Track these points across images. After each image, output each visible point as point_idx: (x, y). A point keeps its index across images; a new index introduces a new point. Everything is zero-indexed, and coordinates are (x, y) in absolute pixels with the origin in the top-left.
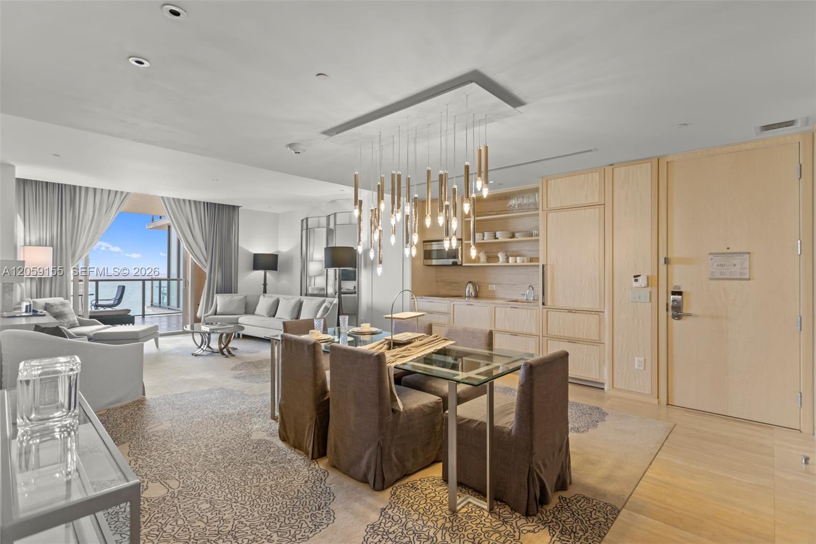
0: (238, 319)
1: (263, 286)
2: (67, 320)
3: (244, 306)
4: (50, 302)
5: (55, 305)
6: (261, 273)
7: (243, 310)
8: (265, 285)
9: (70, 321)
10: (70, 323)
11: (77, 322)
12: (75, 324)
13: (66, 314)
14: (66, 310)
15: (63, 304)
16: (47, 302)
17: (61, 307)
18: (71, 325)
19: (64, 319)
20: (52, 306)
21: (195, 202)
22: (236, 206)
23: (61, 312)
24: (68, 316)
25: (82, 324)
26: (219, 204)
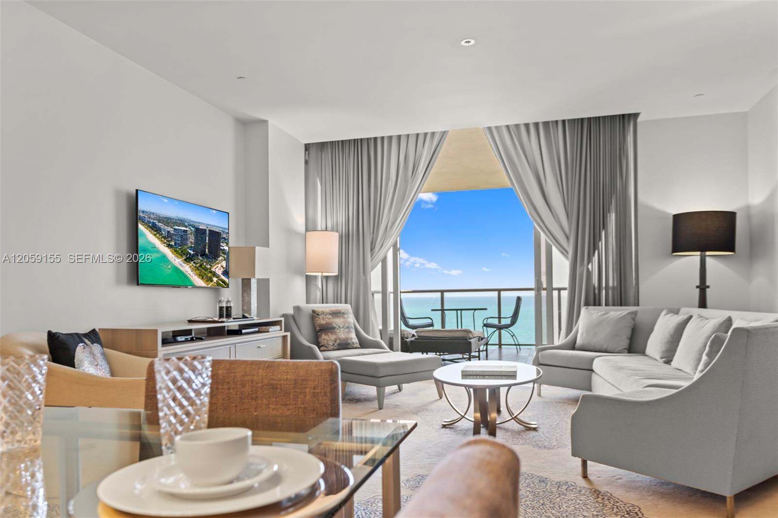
0: (592, 360)
1: (698, 290)
2: (333, 337)
3: (628, 333)
4: (316, 309)
5: (323, 313)
6: (694, 258)
7: (625, 343)
8: (703, 287)
9: (339, 339)
10: (338, 341)
11: (355, 340)
12: (349, 344)
13: (334, 328)
14: (338, 321)
15: (336, 314)
16: (314, 309)
17: (330, 317)
18: (339, 344)
19: (329, 334)
20: (318, 315)
21: (546, 124)
22: (630, 115)
23: (327, 324)
24: (338, 331)
25: (364, 344)
26: (589, 119)
